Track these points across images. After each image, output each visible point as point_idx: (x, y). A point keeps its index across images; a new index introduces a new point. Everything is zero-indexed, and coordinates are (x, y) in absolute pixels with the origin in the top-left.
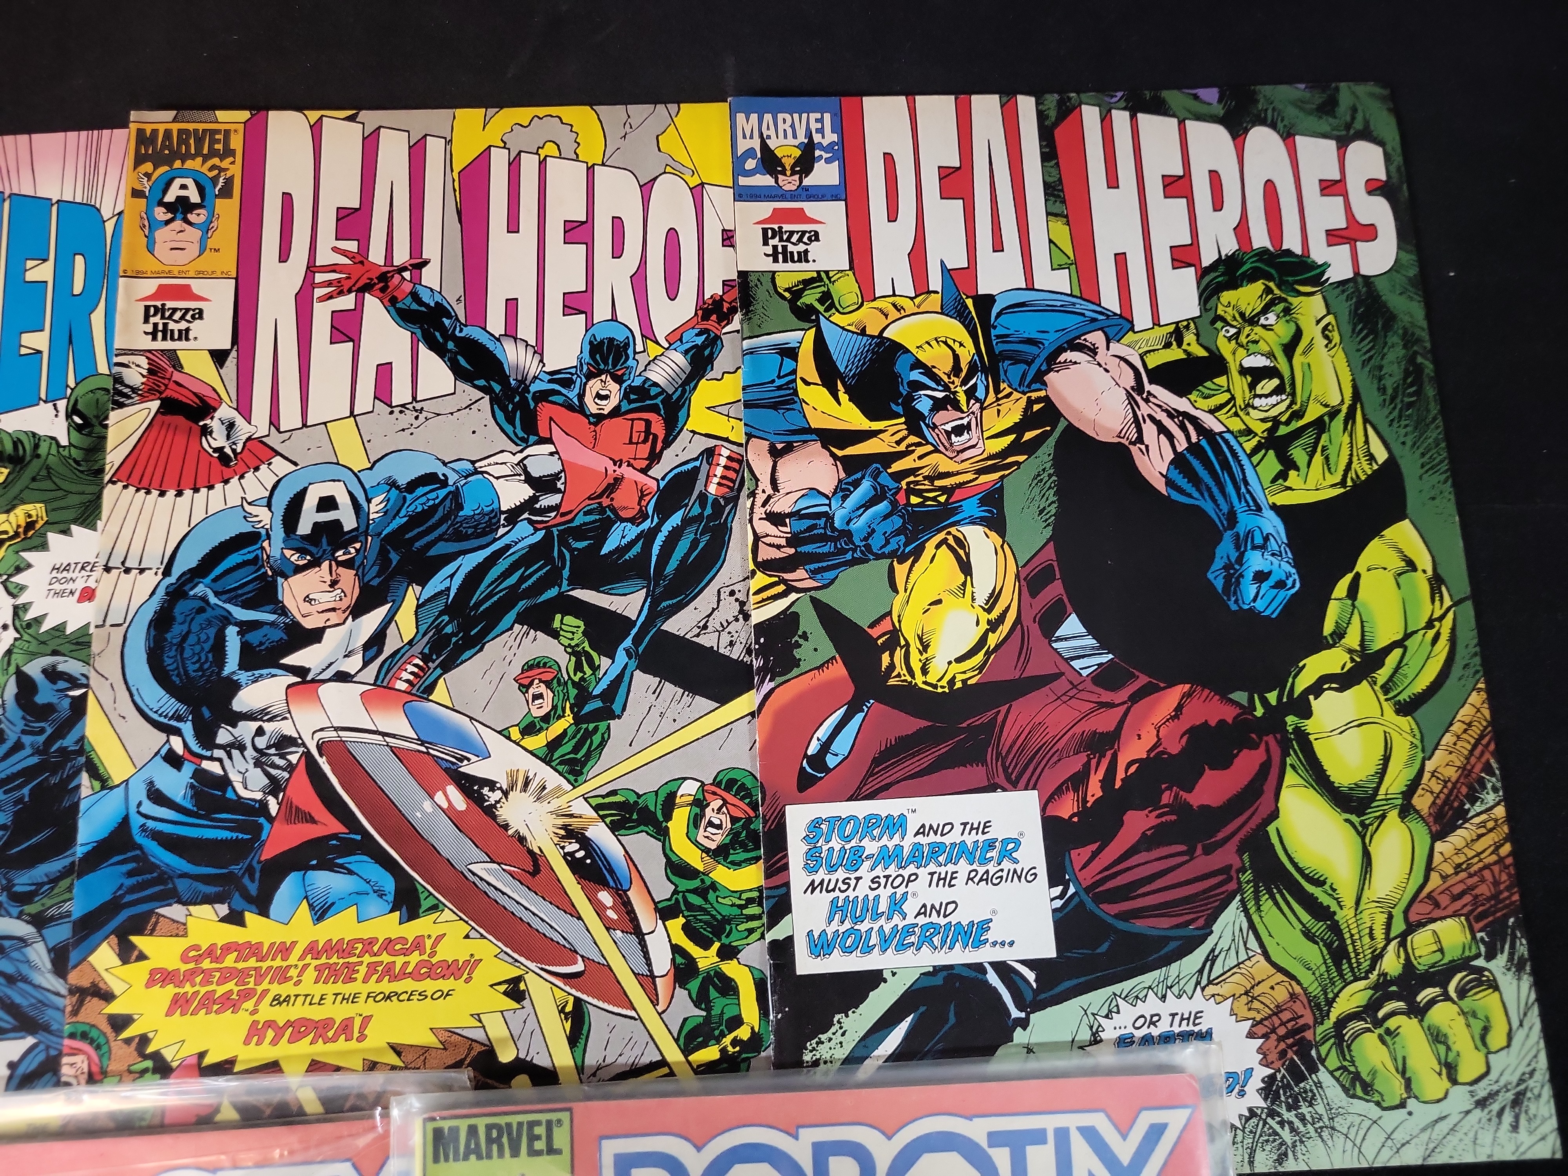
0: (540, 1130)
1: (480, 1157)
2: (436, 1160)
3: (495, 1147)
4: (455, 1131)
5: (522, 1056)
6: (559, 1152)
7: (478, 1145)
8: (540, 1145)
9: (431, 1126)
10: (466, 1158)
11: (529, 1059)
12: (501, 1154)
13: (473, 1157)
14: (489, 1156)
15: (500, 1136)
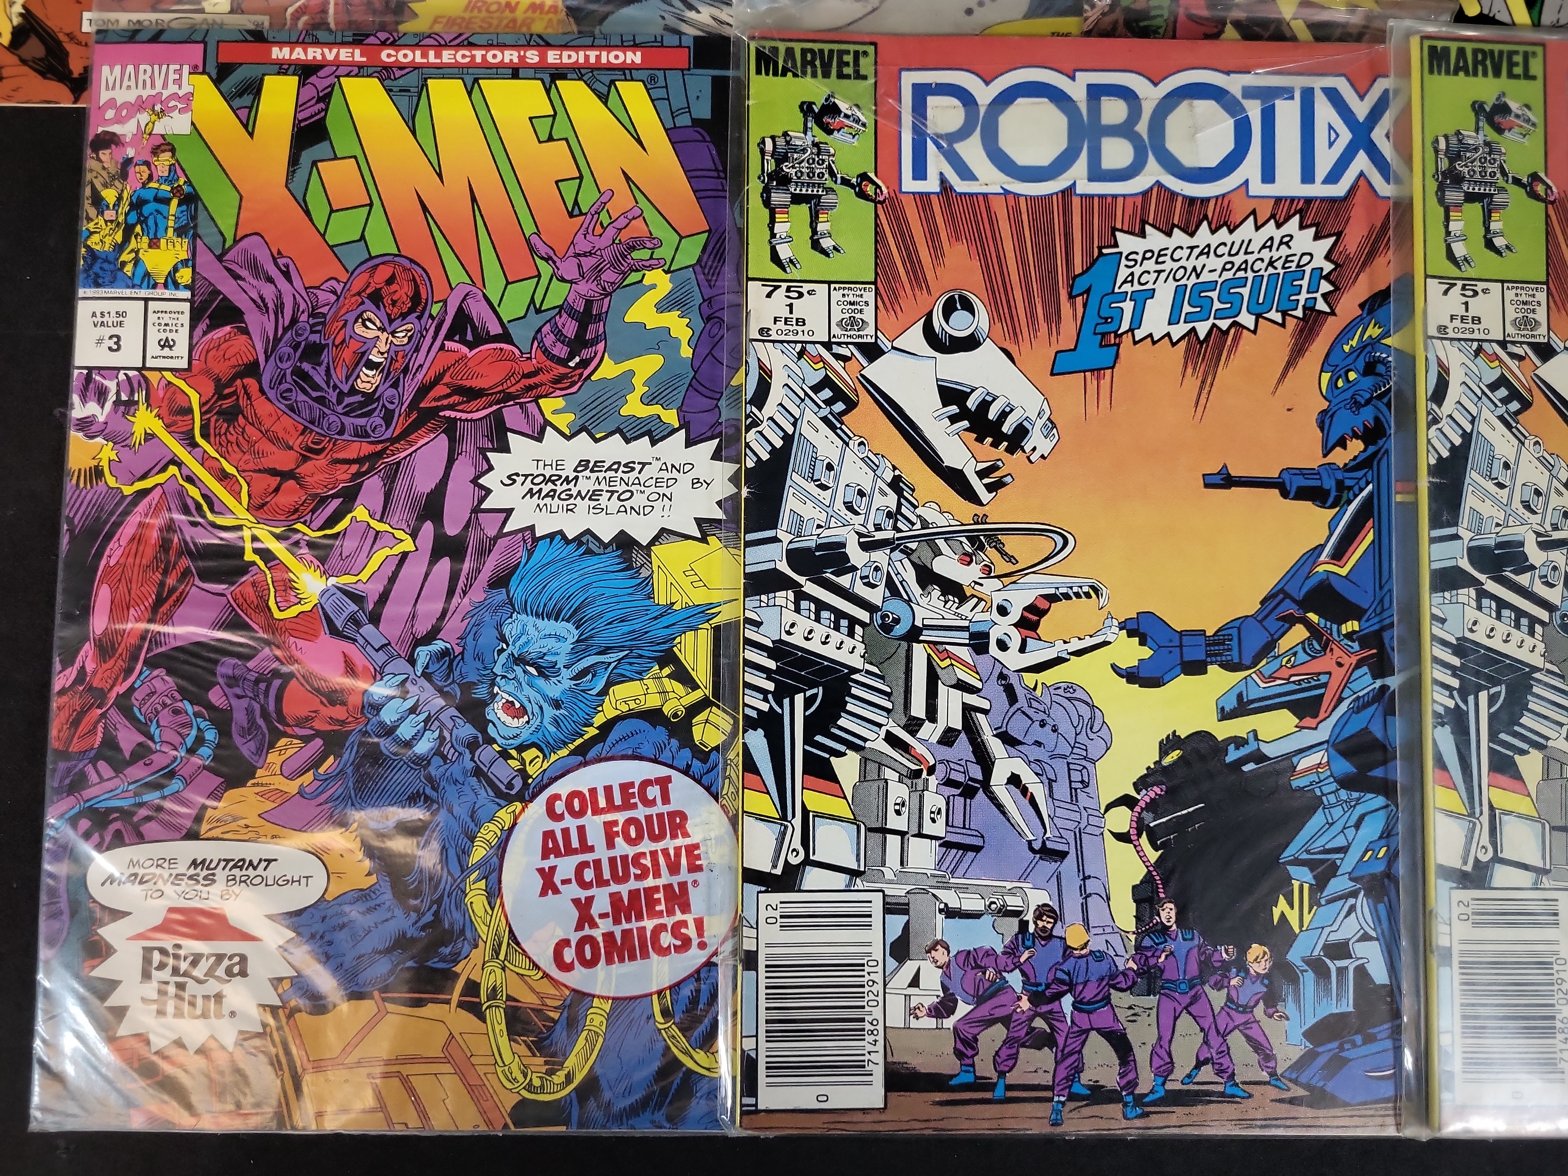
0: (1518, 59)
1: (1467, 74)
2: (1431, 72)
3: (1480, 68)
4: (1446, 50)
5: (1486, 12)
6: (1534, 78)
7: (1466, 61)
8: (1518, 70)
9: (1427, 43)
10: (1456, 73)
11: (1491, 15)
12: (1485, 74)
13: (1461, 74)
14: (1475, 74)
15: (1484, 59)
